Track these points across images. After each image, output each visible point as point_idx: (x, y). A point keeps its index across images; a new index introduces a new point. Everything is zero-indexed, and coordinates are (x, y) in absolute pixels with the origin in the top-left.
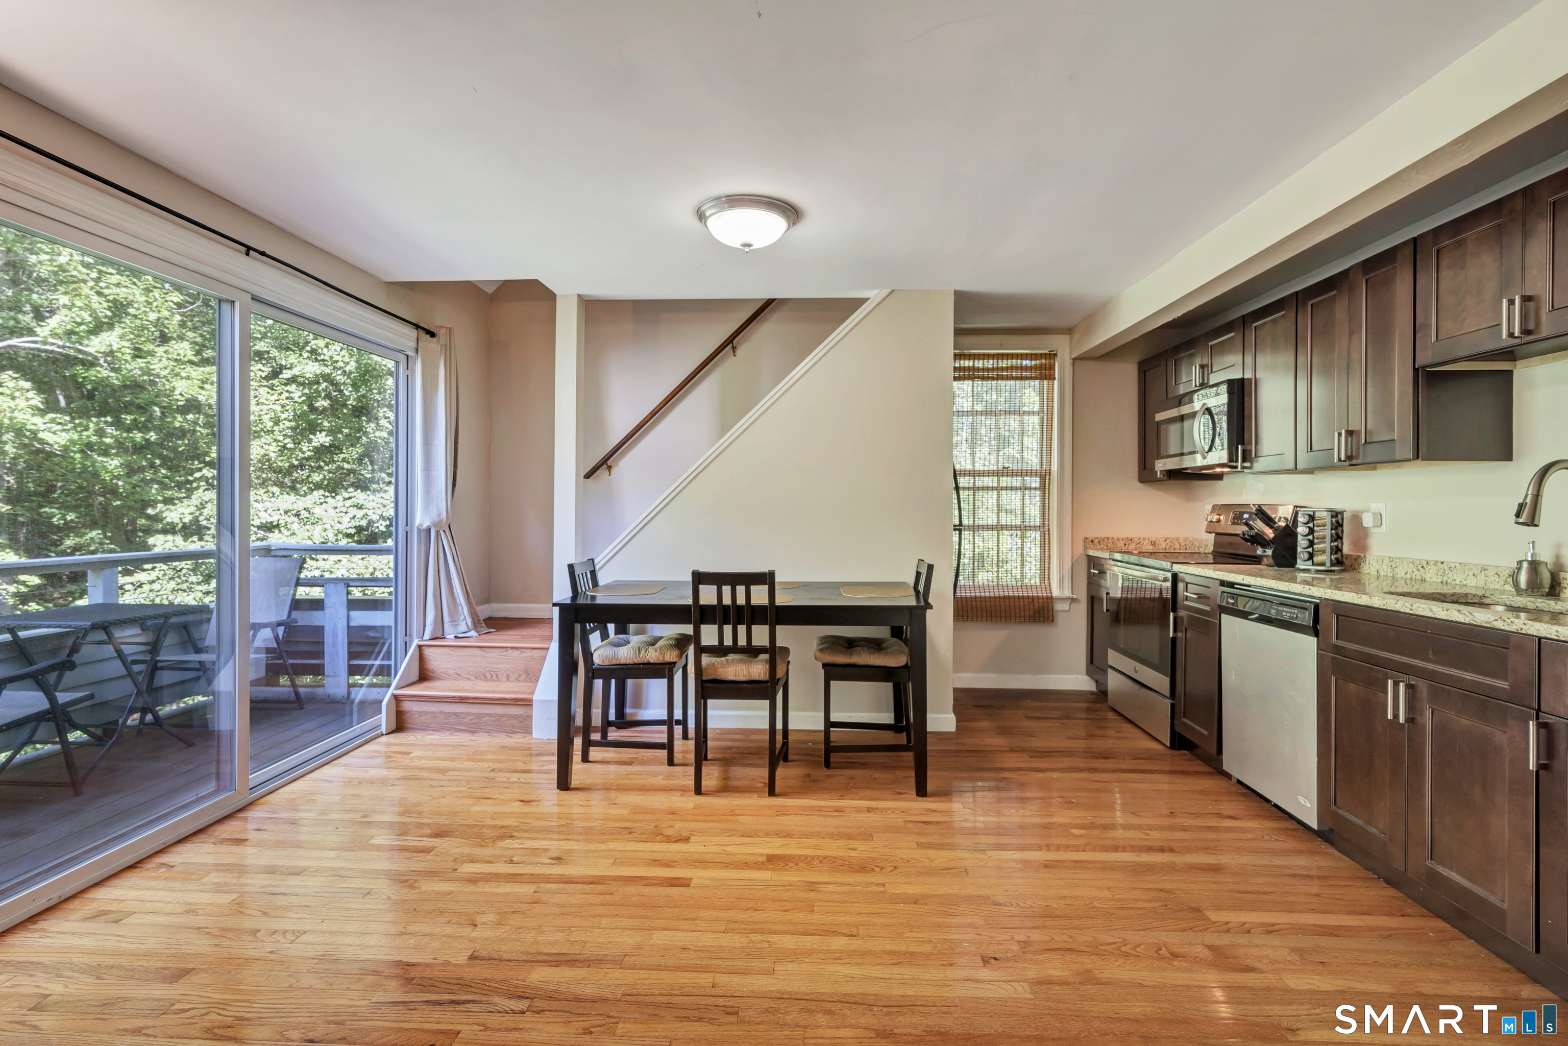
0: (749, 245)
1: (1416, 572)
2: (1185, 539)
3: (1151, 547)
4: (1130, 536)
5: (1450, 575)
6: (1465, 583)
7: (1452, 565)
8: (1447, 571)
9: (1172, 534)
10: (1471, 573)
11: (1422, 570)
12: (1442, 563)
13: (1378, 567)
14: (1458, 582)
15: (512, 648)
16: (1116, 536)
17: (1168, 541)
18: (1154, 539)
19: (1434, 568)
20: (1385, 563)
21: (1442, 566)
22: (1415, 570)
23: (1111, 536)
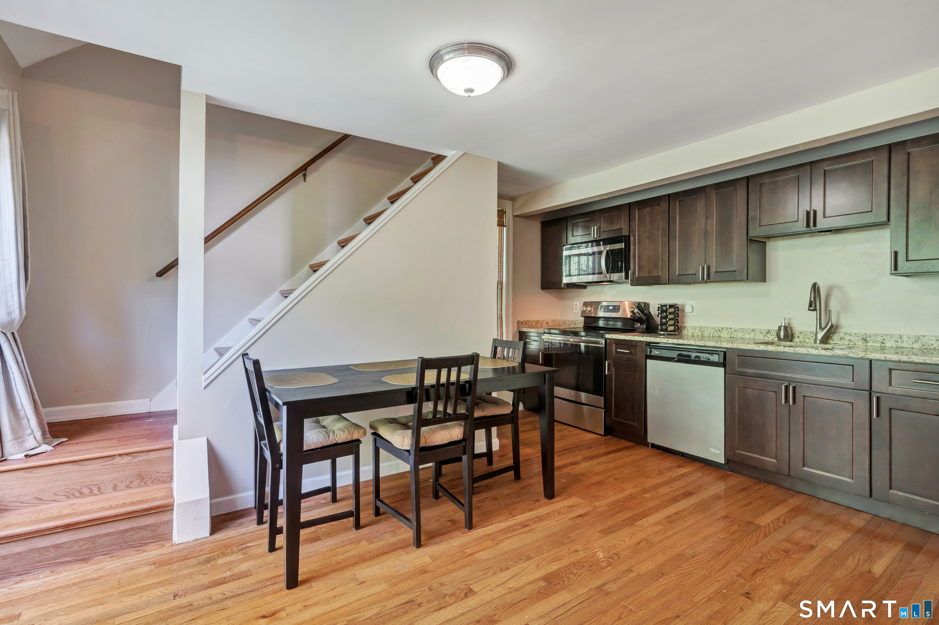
0: (471, 91)
1: (716, 333)
2: (560, 320)
3: (546, 325)
4: (538, 320)
5: (735, 334)
6: (743, 337)
7: (736, 329)
8: (733, 332)
9: (554, 318)
10: (747, 333)
11: (719, 332)
12: (730, 328)
13: (693, 331)
14: (739, 337)
15: (120, 455)
16: (532, 320)
17: (553, 322)
18: (547, 321)
19: (726, 331)
20: (697, 329)
21: (730, 330)
22: (715, 332)
23: (530, 320)
